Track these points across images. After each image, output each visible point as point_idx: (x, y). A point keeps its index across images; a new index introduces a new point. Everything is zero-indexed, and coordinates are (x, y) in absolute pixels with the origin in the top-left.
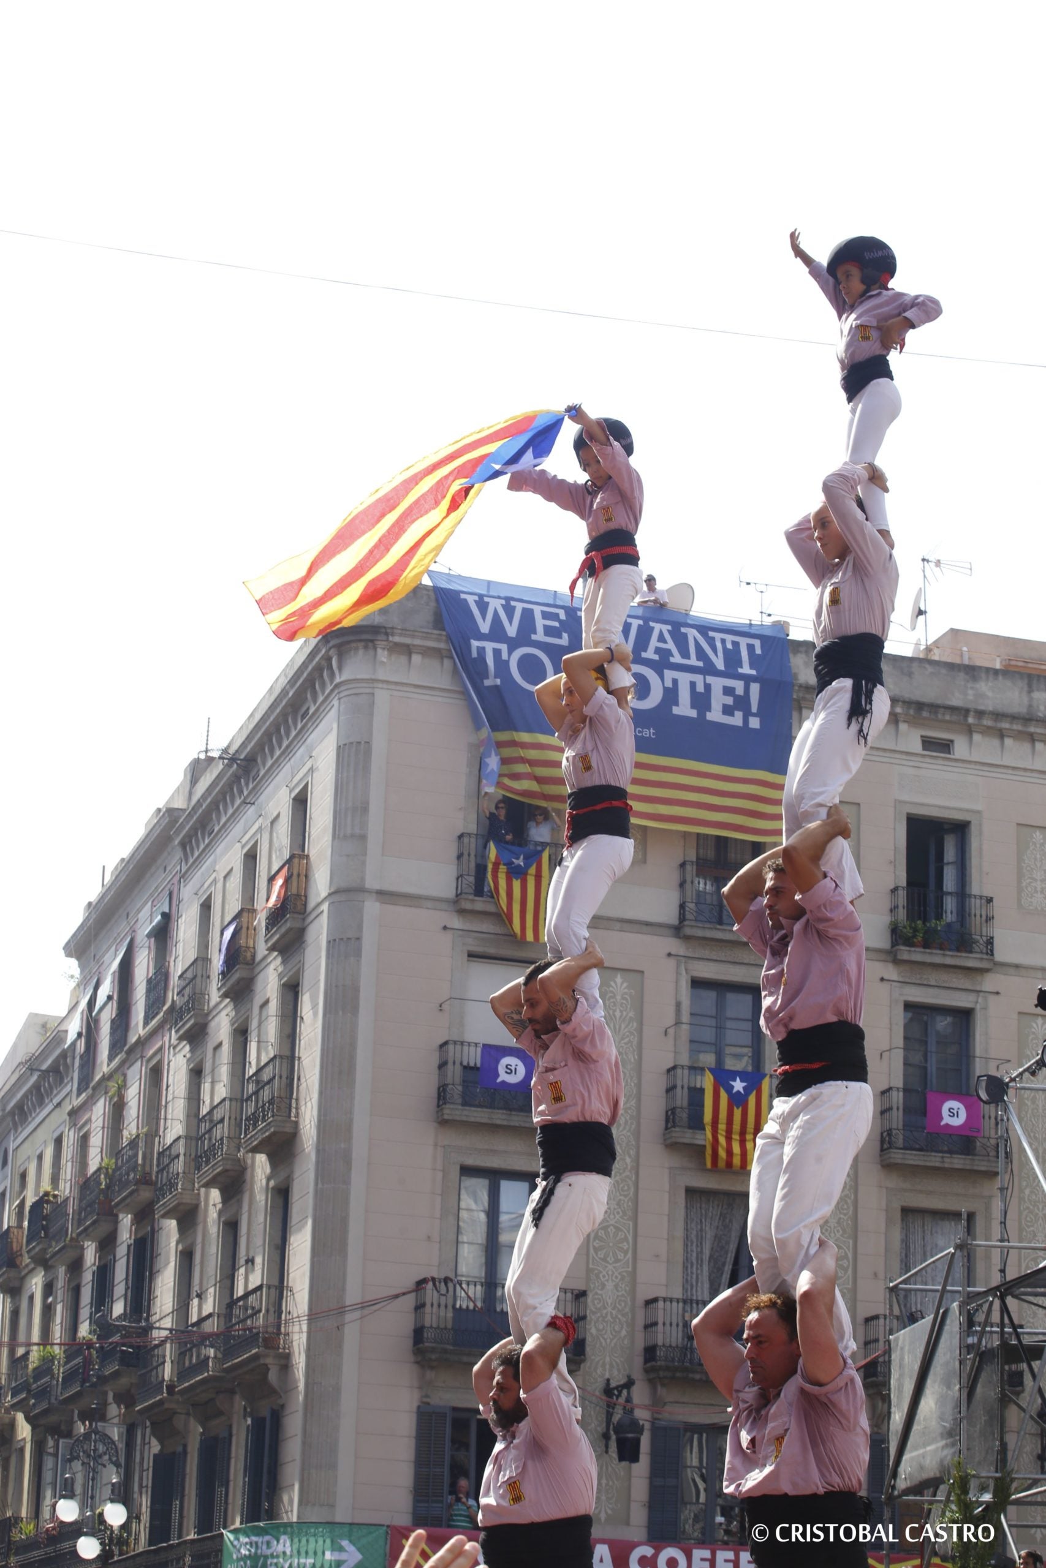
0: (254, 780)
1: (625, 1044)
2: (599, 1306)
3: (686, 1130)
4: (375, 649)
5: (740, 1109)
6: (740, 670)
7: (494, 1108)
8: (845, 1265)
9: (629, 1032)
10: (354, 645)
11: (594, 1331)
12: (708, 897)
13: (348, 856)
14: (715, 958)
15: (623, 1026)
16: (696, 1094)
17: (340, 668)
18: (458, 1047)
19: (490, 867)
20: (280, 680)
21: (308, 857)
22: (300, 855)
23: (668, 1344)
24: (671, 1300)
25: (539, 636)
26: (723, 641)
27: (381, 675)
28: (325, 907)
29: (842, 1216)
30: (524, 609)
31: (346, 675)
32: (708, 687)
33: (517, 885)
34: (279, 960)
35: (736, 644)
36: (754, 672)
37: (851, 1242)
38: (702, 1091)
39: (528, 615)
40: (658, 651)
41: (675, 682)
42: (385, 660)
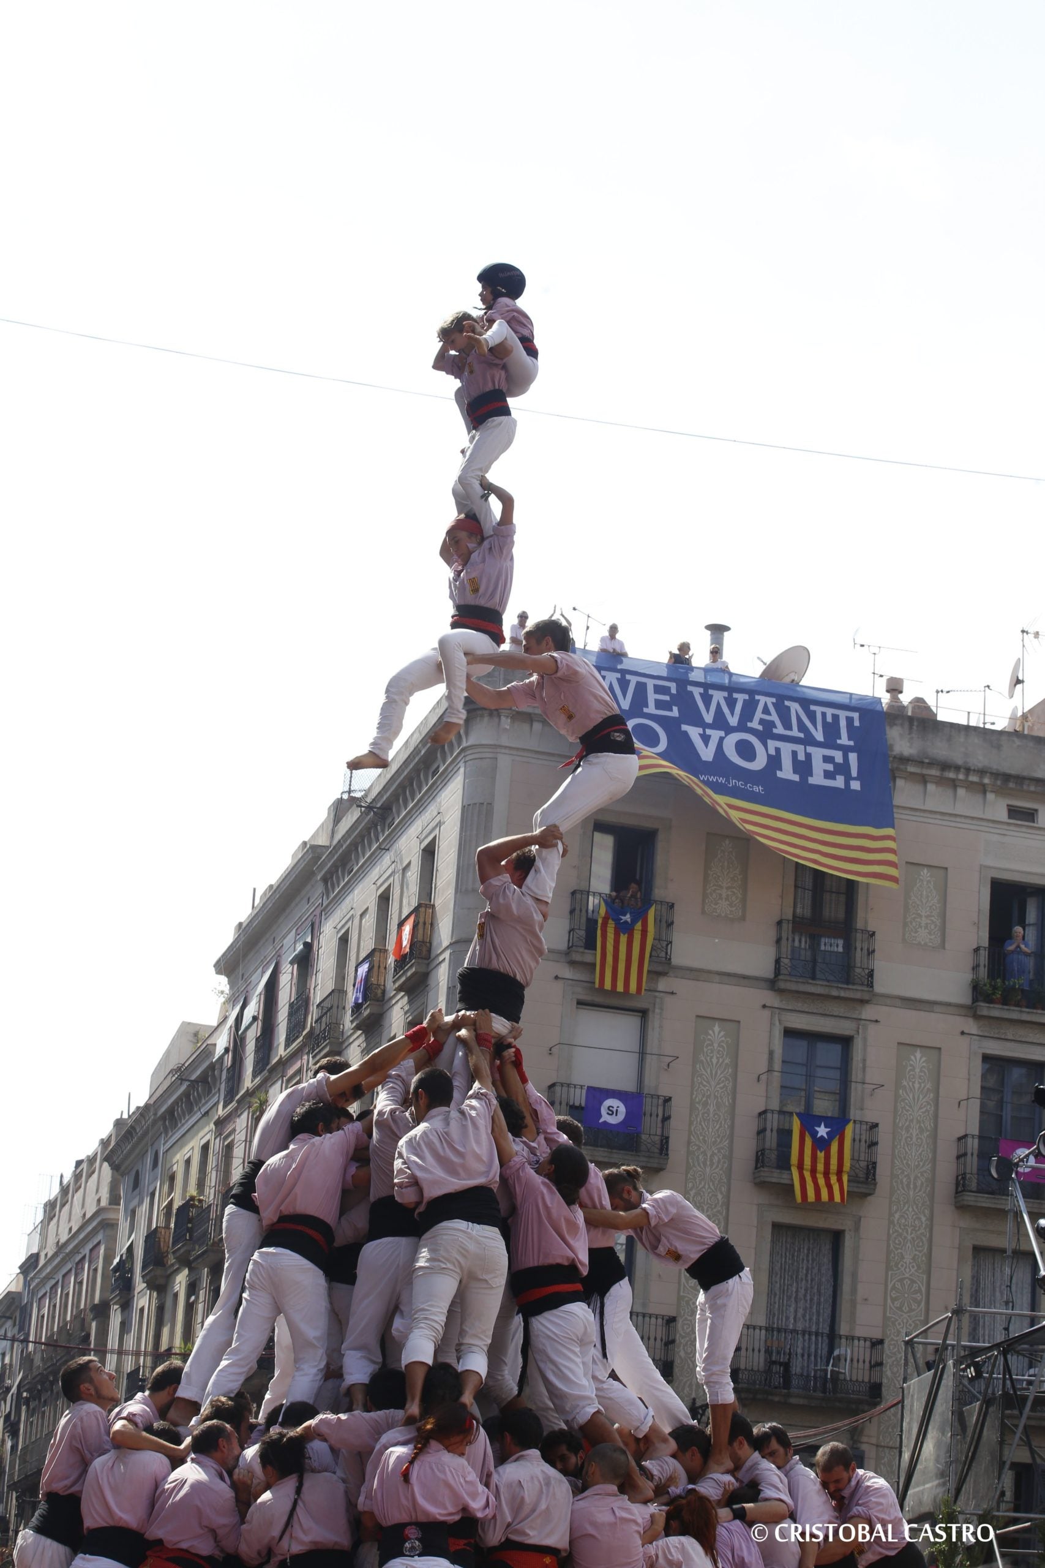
0: (389, 827)
1: (721, 1088)
2: (688, 1331)
3: (774, 1170)
4: (499, 716)
5: (823, 1153)
6: (839, 741)
7: (597, 1146)
8: (919, 1298)
9: (725, 1077)
10: (479, 712)
11: (682, 1354)
12: (803, 952)
13: (469, 909)
14: (807, 1010)
15: (719, 1072)
16: (785, 1135)
17: (467, 734)
18: (565, 1089)
19: (600, 921)
20: (415, 736)
21: (433, 906)
22: (426, 905)
23: (750, 1369)
24: (754, 1328)
25: (651, 709)
26: (824, 715)
27: (504, 741)
28: (447, 955)
29: (917, 1253)
30: (638, 683)
31: (472, 740)
32: (808, 756)
33: (623, 939)
34: (406, 998)
35: (836, 718)
36: (852, 743)
37: (925, 1277)
38: (790, 1132)
39: (641, 688)
40: (762, 722)
41: (778, 750)
42: (508, 727)
